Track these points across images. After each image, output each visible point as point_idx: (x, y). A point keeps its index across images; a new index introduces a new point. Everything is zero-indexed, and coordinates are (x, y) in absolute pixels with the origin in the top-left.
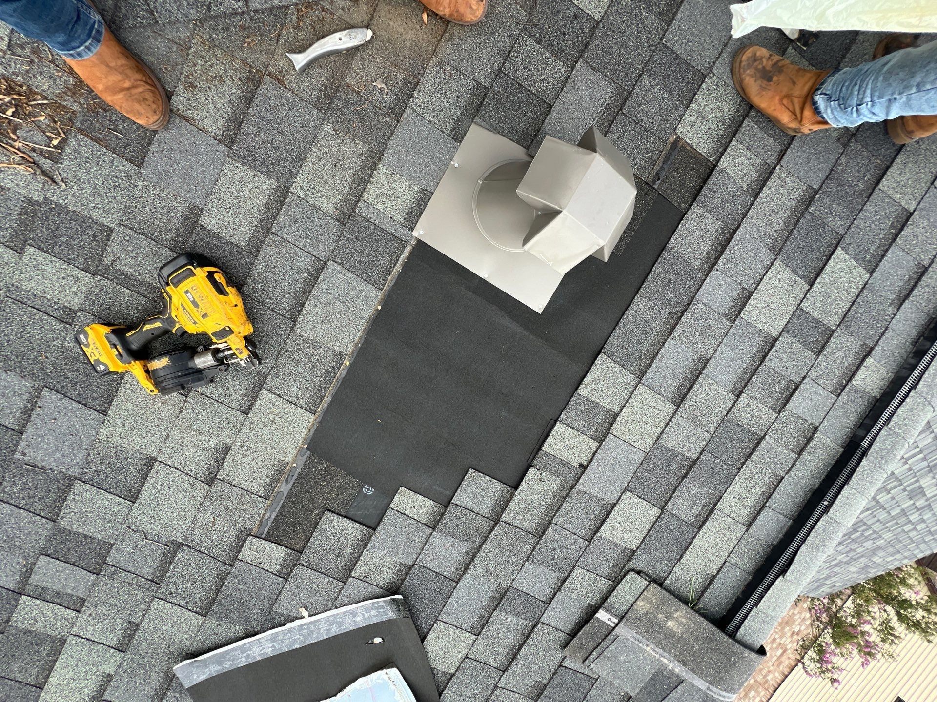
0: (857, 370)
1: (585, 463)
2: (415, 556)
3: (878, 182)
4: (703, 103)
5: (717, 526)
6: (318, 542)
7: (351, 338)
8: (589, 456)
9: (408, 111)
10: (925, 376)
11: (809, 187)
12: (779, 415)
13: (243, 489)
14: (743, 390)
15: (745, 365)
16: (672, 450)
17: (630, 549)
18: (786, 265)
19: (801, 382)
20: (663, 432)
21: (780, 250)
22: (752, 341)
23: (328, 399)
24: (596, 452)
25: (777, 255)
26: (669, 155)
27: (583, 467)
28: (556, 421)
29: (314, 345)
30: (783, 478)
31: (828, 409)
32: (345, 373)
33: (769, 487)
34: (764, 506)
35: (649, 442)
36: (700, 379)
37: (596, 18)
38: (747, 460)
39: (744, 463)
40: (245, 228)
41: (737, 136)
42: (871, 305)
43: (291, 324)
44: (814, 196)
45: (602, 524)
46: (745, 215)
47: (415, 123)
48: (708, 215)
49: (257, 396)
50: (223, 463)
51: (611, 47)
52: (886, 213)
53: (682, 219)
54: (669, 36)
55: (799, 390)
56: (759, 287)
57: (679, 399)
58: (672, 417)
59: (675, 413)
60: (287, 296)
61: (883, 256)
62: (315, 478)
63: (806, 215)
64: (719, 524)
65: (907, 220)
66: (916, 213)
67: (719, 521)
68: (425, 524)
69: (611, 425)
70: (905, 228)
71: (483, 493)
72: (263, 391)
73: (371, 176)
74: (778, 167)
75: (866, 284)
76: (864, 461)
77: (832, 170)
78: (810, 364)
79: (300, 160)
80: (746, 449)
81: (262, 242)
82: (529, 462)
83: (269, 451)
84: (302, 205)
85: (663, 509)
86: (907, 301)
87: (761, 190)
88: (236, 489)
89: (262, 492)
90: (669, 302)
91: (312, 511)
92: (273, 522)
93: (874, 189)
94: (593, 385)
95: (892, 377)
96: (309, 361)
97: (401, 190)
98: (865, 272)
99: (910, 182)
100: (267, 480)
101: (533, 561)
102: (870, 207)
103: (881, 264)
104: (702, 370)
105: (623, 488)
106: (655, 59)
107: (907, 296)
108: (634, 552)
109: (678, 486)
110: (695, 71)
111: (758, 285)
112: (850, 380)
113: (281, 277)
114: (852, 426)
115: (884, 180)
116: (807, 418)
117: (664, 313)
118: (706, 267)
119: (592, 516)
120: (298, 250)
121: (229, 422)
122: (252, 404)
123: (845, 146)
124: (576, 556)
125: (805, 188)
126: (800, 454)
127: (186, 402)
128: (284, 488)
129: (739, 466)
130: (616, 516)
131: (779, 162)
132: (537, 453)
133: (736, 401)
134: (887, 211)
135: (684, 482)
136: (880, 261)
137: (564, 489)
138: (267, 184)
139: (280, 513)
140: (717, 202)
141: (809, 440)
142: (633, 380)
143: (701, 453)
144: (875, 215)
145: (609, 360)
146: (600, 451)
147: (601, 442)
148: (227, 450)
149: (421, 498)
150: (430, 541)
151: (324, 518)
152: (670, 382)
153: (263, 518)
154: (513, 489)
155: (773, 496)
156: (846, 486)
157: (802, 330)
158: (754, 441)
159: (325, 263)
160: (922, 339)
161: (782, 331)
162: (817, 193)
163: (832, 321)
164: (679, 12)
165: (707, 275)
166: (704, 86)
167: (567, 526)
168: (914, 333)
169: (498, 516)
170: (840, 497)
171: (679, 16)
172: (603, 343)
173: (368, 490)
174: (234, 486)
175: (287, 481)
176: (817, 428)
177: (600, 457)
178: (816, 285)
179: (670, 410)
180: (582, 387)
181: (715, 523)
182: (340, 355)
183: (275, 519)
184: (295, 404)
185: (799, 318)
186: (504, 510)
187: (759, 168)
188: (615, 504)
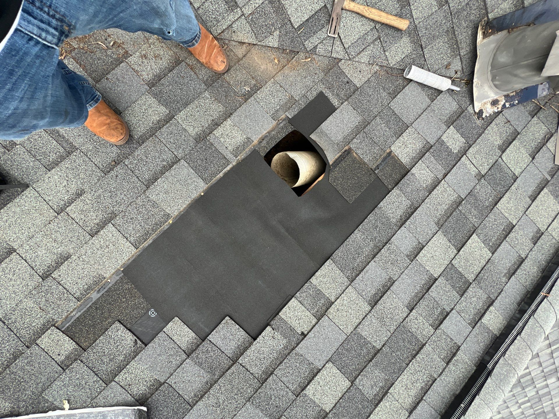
0: (485, 313)
1: (306, 333)
2: (168, 375)
3: (496, 204)
4: (406, 139)
5: (388, 407)
6: (101, 345)
7: (179, 207)
8: (309, 328)
9: (252, 98)
10: (526, 327)
11: (459, 196)
12: (436, 331)
13: (65, 289)
14: (414, 307)
15: (416, 291)
16: (365, 338)
17: (325, 411)
18: (445, 236)
19: (450, 311)
20: (360, 323)
21: (442, 226)
22: (422, 276)
23: (150, 241)
24: (314, 326)
25: (440, 228)
26: (385, 159)
27: (304, 335)
28: (293, 297)
29: (154, 205)
30: (436, 379)
31: (467, 335)
32: (167, 228)
33: (426, 385)
34: (422, 399)
35: (350, 329)
36: (388, 293)
37: (358, 86)
38: (413, 359)
39: (411, 361)
40: (141, 129)
41: (422, 159)
42: (493, 273)
43: (145, 188)
44: (462, 202)
45: (308, 384)
46: (423, 201)
47: (254, 105)
48: (403, 195)
49: (105, 226)
50: (60, 266)
51: (363, 100)
52: (500, 222)
53: (388, 194)
54: (392, 104)
55: (449, 317)
56: (428, 244)
57: (374, 302)
58: (367, 314)
59: (370, 311)
60: (149, 172)
61: (499, 245)
62: (119, 294)
63: (457, 210)
64: (390, 406)
65: (512, 229)
66: (516, 226)
67: (390, 403)
68: (184, 351)
69: (328, 309)
70: (511, 233)
71: (231, 337)
72: (110, 224)
73: (222, 123)
74: (443, 181)
75: (490, 259)
76: (489, 380)
77: (472, 191)
78: (456, 301)
79: (186, 105)
80: (413, 350)
81: (147, 139)
82: (269, 321)
83: (96, 266)
84: (178, 126)
85: (352, 382)
86: (513, 277)
87: (433, 190)
88: (61, 287)
89: (78, 294)
90: (375, 238)
91: (107, 319)
92: (75, 320)
93: (494, 207)
94: (321, 278)
95: (506, 324)
96: (147, 214)
97: (236, 135)
98: (489, 252)
99: (513, 209)
100: (86, 286)
101: (252, 402)
102: (491, 215)
103: (498, 250)
104: (390, 287)
105: (328, 359)
106: (384, 112)
107: (514, 273)
108: (327, 414)
109: (365, 367)
110: (404, 123)
111: (428, 242)
112: (480, 319)
113: (151, 161)
114: (482, 352)
115: (499, 203)
116: (454, 338)
117: (372, 244)
118: (399, 224)
119: (303, 376)
120: (166, 149)
121: (78, 239)
122: (99, 231)
123: (479, 180)
124: (285, 406)
125: (457, 196)
126: (448, 364)
127: (56, 217)
128: (95, 296)
129: (407, 362)
130: (319, 380)
131: (444, 178)
132: (275, 317)
133: (409, 314)
134: (501, 221)
135: (369, 364)
136: (498, 248)
137: (288, 348)
138: (163, 110)
139: (83, 314)
140: (409, 190)
141: (454, 355)
142: (346, 282)
143: (383, 346)
144: (495, 221)
145: (334, 264)
146: (317, 326)
147: (319, 320)
148: (68, 257)
149: (187, 329)
150: (183, 366)
151: (113, 326)
152: (369, 289)
153: (69, 314)
154: (252, 340)
155: (429, 392)
156: (477, 396)
157: (452, 278)
158: (418, 346)
159: (179, 160)
160: (523, 303)
161: (440, 275)
162: (463, 200)
163: (471, 277)
164: (399, 95)
165: (399, 229)
166: (407, 131)
167: (284, 379)
168: (519, 299)
169: (237, 357)
170: (473, 404)
171: (398, 96)
172: (332, 252)
173: (153, 313)
174: (60, 285)
175: (99, 291)
176: (459, 347)
177: (316, 330)
178: (461, 252)
179: (367, 309)
180: (314, 277)
181: (387, 404)
182: (168, 216)
183: (78, 318)
184: (127, 239)
185: (451, 269)
186: (242, 354)
187: (432, 178)
188: (320, 370)
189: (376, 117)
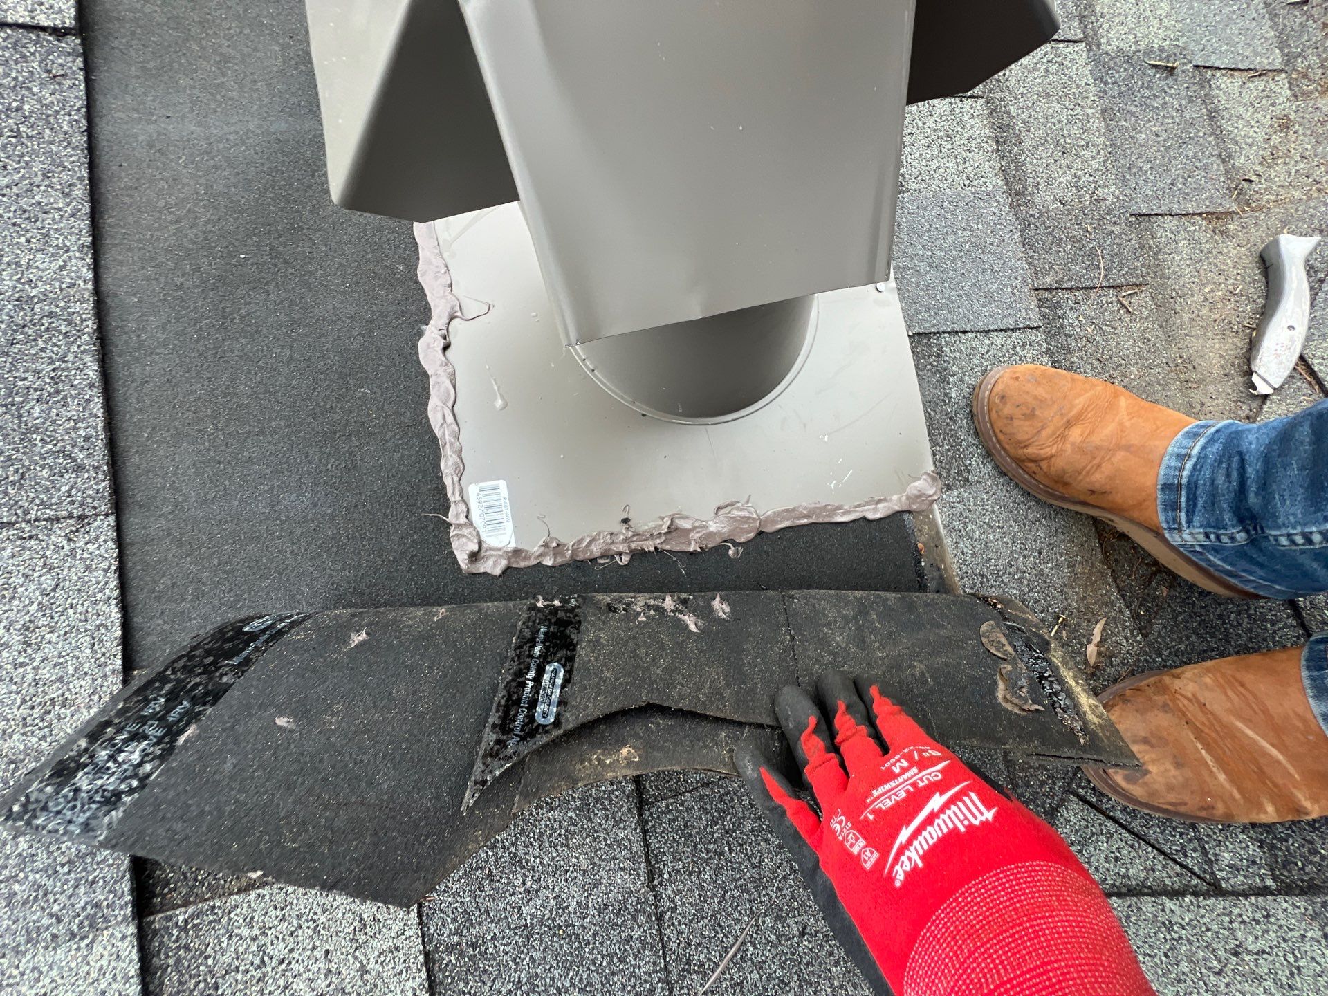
73: (998, 154)
97: (933, 164)
189: (651, 874)
